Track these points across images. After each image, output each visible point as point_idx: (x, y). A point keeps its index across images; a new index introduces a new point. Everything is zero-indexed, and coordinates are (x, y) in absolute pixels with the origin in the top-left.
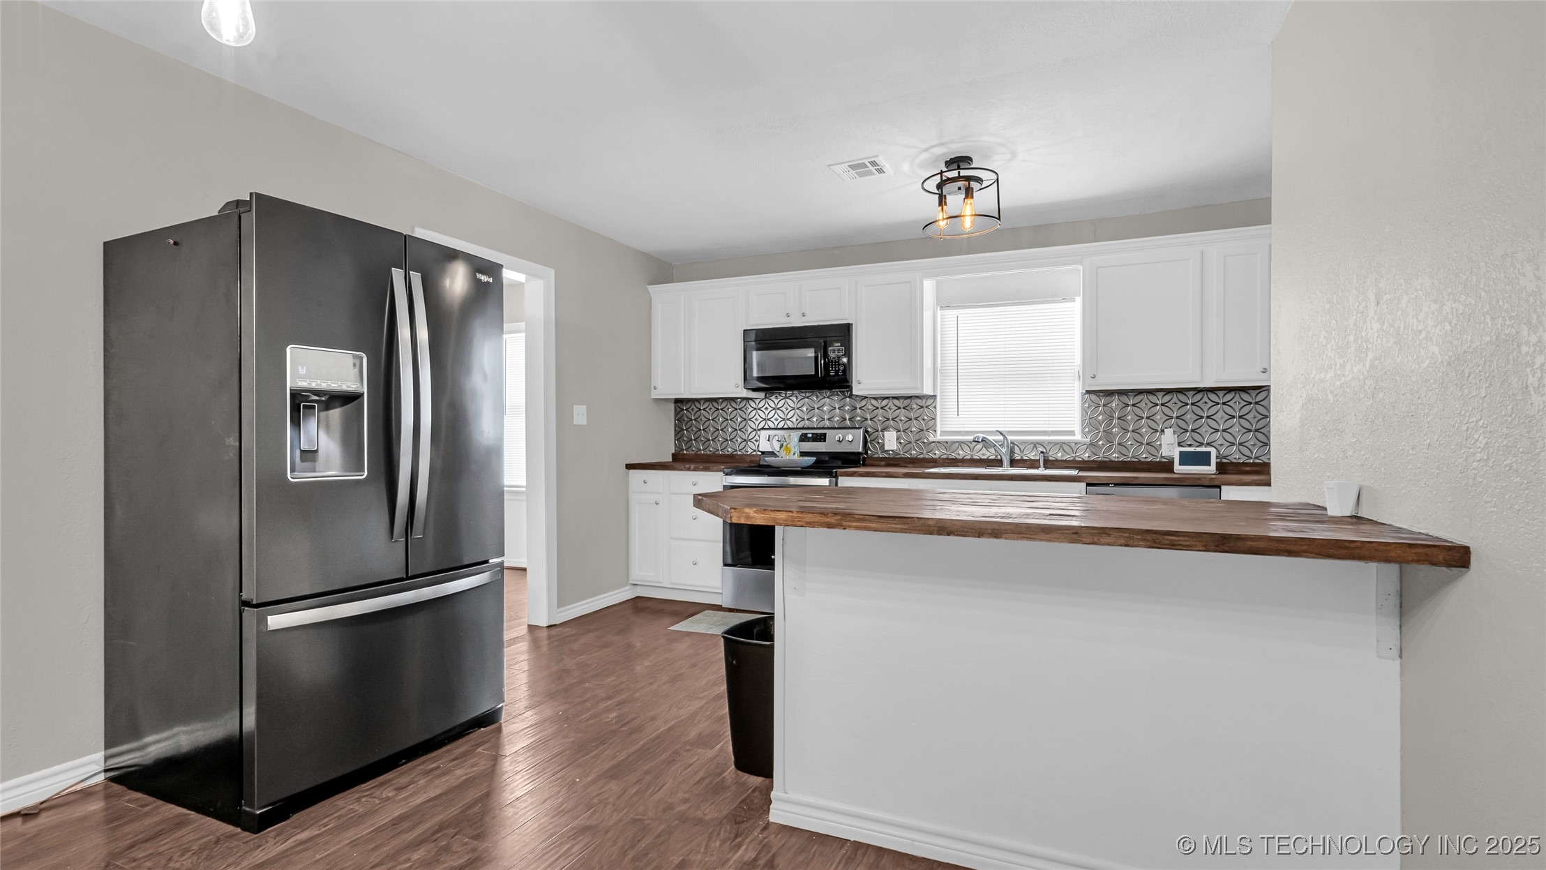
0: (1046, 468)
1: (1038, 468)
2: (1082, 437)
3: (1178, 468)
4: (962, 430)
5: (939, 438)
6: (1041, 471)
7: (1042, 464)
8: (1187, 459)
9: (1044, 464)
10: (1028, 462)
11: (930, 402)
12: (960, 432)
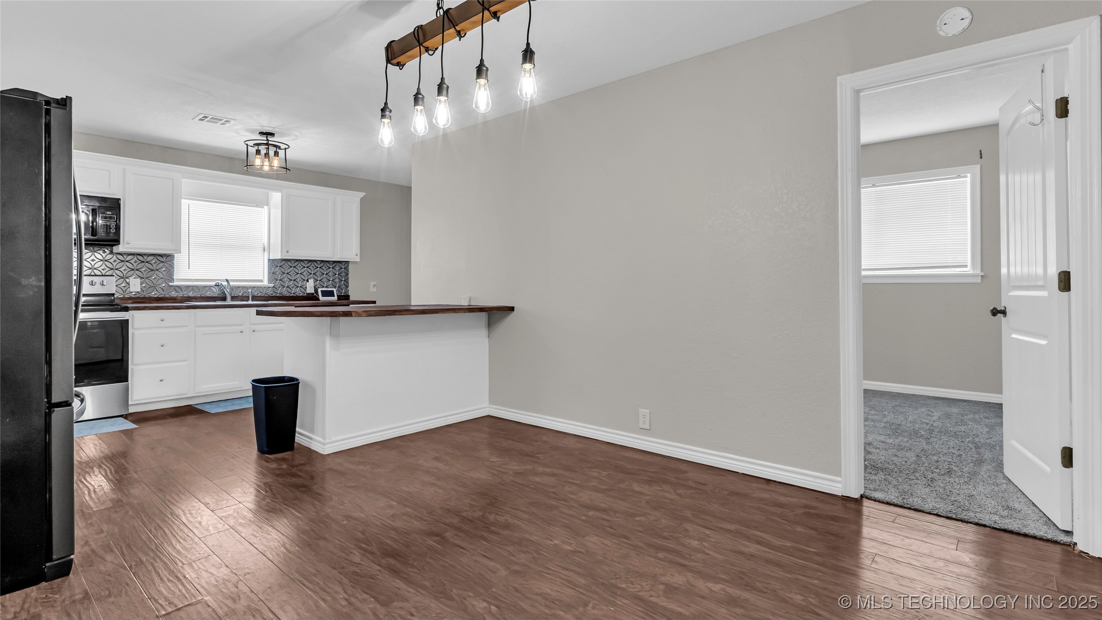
0: (252, 301)
1: (248, 301)
2: (269, 283)
3: (321, 298)
4: (192, 278)
5: (176, 283)
6: (250, 302)
7: (250, 299)
8: (325, 294)
9: (252, 299)
10: (239, 297)
11: (168, 259)
12: (190, 279)
